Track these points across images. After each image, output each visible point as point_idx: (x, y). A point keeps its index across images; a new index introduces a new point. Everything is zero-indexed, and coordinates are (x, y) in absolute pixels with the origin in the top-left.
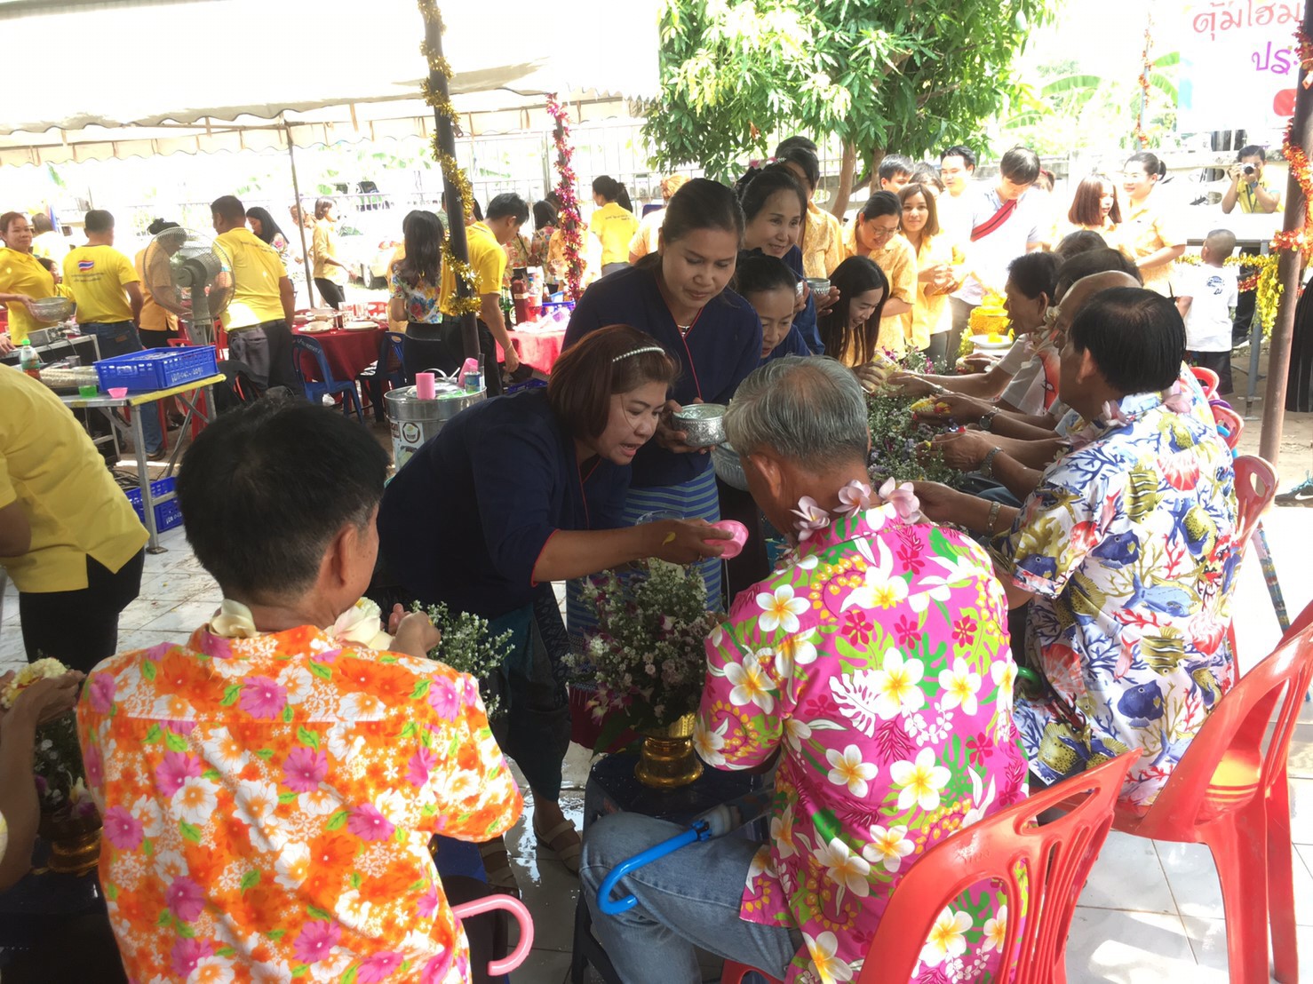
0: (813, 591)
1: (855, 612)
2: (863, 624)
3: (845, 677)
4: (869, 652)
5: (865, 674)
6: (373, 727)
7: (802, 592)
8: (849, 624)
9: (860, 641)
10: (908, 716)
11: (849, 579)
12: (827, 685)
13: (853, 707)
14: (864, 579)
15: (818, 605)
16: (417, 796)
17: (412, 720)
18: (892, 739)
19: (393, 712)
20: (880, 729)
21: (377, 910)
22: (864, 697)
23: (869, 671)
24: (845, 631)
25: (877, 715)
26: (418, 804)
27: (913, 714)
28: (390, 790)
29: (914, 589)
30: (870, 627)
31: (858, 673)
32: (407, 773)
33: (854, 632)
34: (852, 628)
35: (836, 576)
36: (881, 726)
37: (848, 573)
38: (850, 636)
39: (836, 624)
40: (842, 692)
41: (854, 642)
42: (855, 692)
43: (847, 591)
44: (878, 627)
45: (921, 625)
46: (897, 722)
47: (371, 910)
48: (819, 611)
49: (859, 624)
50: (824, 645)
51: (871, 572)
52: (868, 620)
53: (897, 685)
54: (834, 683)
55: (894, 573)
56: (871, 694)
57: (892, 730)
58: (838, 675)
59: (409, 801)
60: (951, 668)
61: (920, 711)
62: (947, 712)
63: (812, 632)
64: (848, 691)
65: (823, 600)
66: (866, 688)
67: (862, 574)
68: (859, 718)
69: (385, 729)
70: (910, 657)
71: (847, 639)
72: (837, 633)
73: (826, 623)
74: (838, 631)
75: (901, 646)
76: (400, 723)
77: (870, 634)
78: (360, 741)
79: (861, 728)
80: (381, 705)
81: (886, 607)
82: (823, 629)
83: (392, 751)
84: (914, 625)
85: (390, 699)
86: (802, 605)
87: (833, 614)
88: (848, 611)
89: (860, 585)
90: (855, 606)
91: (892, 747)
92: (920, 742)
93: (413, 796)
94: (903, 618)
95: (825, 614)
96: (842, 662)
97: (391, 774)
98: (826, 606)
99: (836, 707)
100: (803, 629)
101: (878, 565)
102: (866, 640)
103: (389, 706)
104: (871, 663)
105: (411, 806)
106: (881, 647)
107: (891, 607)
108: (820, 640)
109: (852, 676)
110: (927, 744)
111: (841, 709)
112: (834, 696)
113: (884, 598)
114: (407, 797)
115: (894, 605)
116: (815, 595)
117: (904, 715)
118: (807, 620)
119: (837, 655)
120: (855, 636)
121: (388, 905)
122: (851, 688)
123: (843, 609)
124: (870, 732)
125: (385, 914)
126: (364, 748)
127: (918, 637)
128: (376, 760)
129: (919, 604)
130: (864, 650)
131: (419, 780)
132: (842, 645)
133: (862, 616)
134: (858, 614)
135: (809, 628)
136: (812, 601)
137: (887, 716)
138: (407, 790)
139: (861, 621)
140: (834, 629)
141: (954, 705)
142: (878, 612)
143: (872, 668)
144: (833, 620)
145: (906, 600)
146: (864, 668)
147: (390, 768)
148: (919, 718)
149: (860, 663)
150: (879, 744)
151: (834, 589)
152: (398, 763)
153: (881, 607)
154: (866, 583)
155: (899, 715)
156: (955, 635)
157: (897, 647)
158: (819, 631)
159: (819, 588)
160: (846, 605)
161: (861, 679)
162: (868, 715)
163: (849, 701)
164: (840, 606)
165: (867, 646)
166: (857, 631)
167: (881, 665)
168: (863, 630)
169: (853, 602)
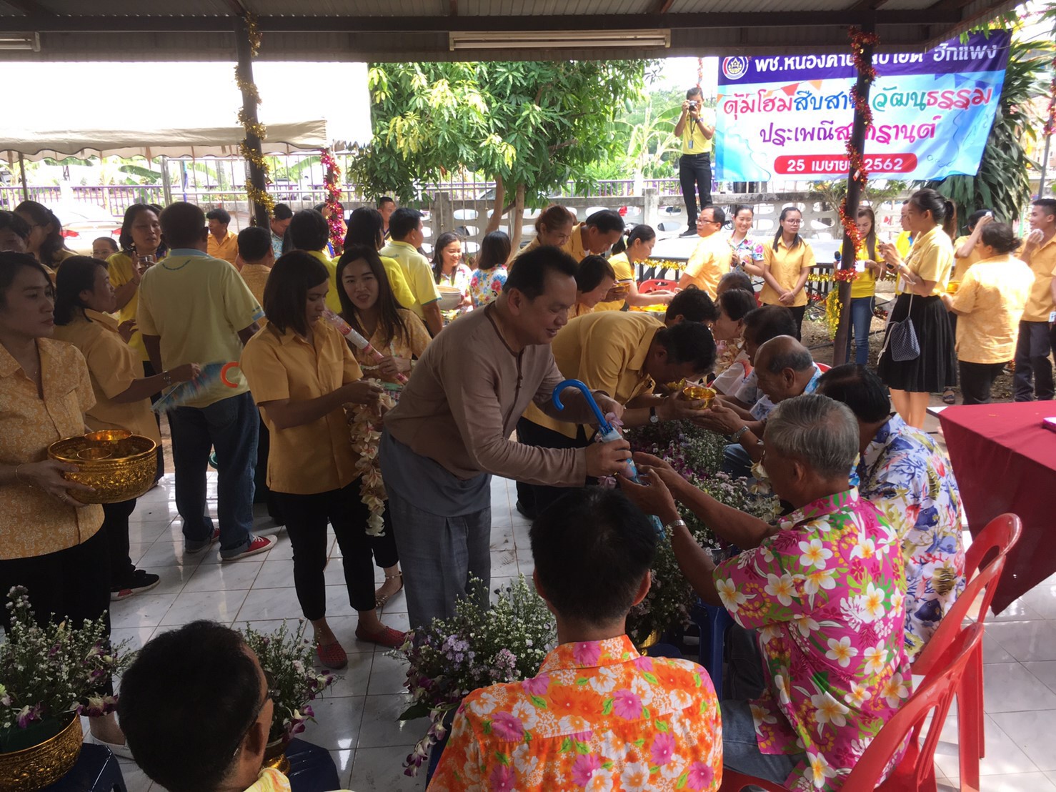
0: (832, 545)
1: (857, 560)
2: (859, 567)
3: (850, 599)
4: (862, 585)
5: (860, 597)
7: (827, 545)
8: (854, 568)
9: (859, 578)
10: (877, 622)
11: (851, 539)
12: (839, 603)
13: (851, 616)
14: (857, 539)
15: (837, 555)
17: (703, 700)
18: (868, 635)
22: (857, 611)
23: (861, 595)
24: (852, 572)
25: (862, 621)
27: (879, 620)
29: (876, 546)
30: (862, 570)
31: (857, 596)
33: (856, 573)
34: (855, 570)
38: (855, 576)
39: (847, 567)
40: (847, 608)
41: (856, 578)
42: (853, 608)
43: (851, 546)
44: (865, 569)
45: (881, 568)
46: (872, 624)
48: (838, 559)
50: (841, 580)
52: (861, 565)
53: (873, 603)
54: (843, 602)
56: (861, 609)
58: (846, 597)
60: (894, 593)
61: (882, 619)
62: (891, 618)
63: (833, 570)
64: (850, 607)
65: (839, 551)
66: (859, 605)
67: (856, 536)
68: (853, 622)
70: (878, 587)
71: (852, 577)
72: (848, 573)
73: (841, 566)
74: (848, 571)
75: (874, 581)
77: (863, 574)
79: (853, 627)
80: (688, 695)
81: (867, 557)
82: (840, 569)
84: (878, 568)
86: (828, 554)
87: (846, 561)
88: (853, 559)
89: (857, 544)
90: (856, 557)
91: (867, 639)
92: (880, 636)
95: (841, 561)
96: (849, 590)
98: (842, 556)
99: (841, 615)
101: (861, 530)
102: (861, 577)
104: (863, 591)
106: (866, 582)
107: (869, 557)
108: (838, 576)
109: (854, 598)
110: (883, 637)
111: (844, 617)
112: (843, 609)
113: (866, 552)
115: (871, 556)
116: (835, 549)
118: (831, 563)
119: (847, 585)
120: (857, 575)
122: (851, 605)
123: (851, 559)
124: (857, 630)
127: (880, 574)
130: (860, 583)
132: (850, 581)
133: (860, 563)
135: (831, 568)
136: (833, 552)
137: (868, 621)
140: (846, 570)
142: (864, 560)
143: (863, 594)
144: (846, 565)
145: (874, 553)
146: (859, 594)
148: (882, 622)
149: (857, 591)
150: (861, 638)
151: (844, 546)
153: (865, 557)
155: (873, 621)
157: (872, 581)
158: (837, 571)
159: (836, 543)
160: (852, 556)
161: (857, 601)
162: (857, 621)
163: (849, 613)
164: (849, 556)
165: (862, 581)
166: (858, 572)
167: (866, 592)
168: (860, 571)
169: (855, 554)
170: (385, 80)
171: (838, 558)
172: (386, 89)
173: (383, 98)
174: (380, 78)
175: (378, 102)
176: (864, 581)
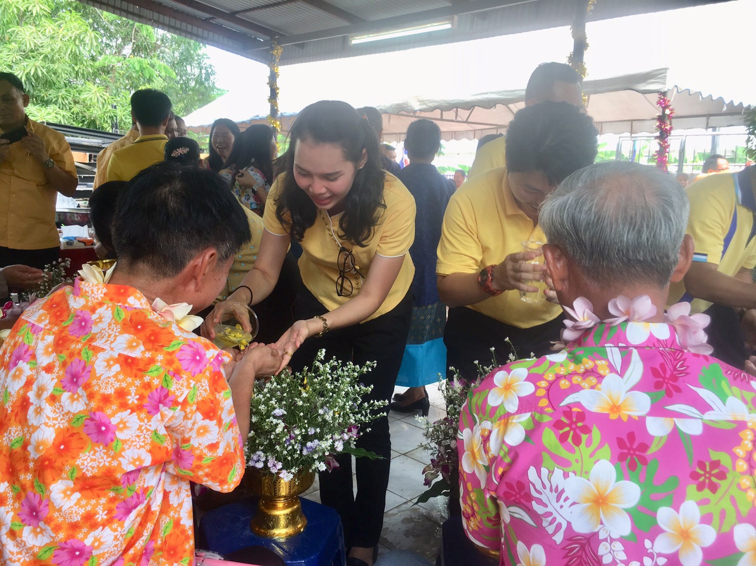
0: (544, 379)
1: (575, 410)
2: (580, 424)
3: (544, 471)
4: (577, 455)
5: (566, 475)
6: (130, 361)
7: (533, 378)
8: (564, 419)
9: (570, 440)
10: (606, 540)
11: (584, 379)
12: (525, 473)
13: (546, 506)
14: (600, 382)
15: (542, 392)
16: (149, 421)
17: (159, 364)
18: (580, 557)
19: (148, 355)
20: (570, 539)
21: (84, 502)
22: (558, 500)
23: (571, 474)
24: (557, 425)
25: (569, 524)
26: (148, 427)
27: (612, 540)
28: (129, 411)
29: (657, 410)
30: (586, 430)
31: (558, 472)
32: (146, 402)
33: (567, 429)
34: (566, 425)
35: (574, 373)
36: (571, 536)
37: (587, 373)
38: (561, 432)
39: (551, 415)
40: (539, 486)
41: (563, 439)
42: (551, 490)
43: (575, 388)
44: (596, 434)
45: (653, 449)
46: (591, 540)
47: (79, 500)
49: (576, 423)
50: (533, 432)
51: (611, 379)
52: (587, 423)
54: (532, 473)
55: (638, 387)
56: (567, 499)
57: (583, 547)
58: (538, 466)
59: (142, 424)
60: (676, 508)
61: (622, 540)
62: (659, 555)
63: (526, 416)
64: (544, 486)
65: (548, 390)
66: (563, 491)
67: (600, 378)
68: (550, 519)
69: (138, 365)
70: (627, 478)
71: (556, 434)
72: (548, 424)
73: (541, 411)
74: (550, 422)
75: (619, 463)
76: (150, 364)
77: (584, 437)
78: (117, 368)
79: (550, 529)
80: (142, 348)
81: (613, 417)
82: (537, 416)
83: (138, 382)
84: (644, 447)
85: (150, 346)
86: (528, 389)
87: (551, 404)
88: (569, 406)
89: (593, 387)
90: (578, 404)
93: (146, 421)
94: (631, 436)
95: (544, 403)
96: (545, 454)
97: (132, 399)
98: (548, 396)
99: (529, 498)
100: (521, 410)
102: (577, 441)
103: (147, 350)
104: (575, 466)
105: (143, 428)
106: (592, 455)
107: (619, 419)
108: (531, 426)
109: (551, 472)
111: (534, 503)
112: (531, 486)
113: (615, 408)
114: (141, 420)
115: (625, 419)
116: (544, 384)
117: (601, 536)
118: (527, 404)
120: (567, 434)
121: (93, 502)
122: (548, 484)
124: (559, 538)
125: (89, 508)
126: (118, 373)
128: (124, 385)
129: (658, 428)
130: (572, 451)
131: (154, 411)
132: (549, 438)
133: (583, 415)
134: (578, 412)
135: (525, 412)
136: (537, 388)
137: (582, 527)
138: (143, 415)
139: (578, 421)
140: (547, 419)
141: (669, 551)
142: (602, 419)
143: (575, 473)
144: (549, 410)
145: (642, 420)
146: (566, 470)
147: (133, 394)
148: (618, 546)
149: (563, 463)
150: (566, 556)
151: (564, 384)
152: (140, 393)
153: (608, 415)
154: (599, 386)
155: (595, 535)
156: (694, 476)
157: (612, 461)
158: (533, 417)
162: (559, 519)
163: (543, 498)
164: (563, 399)
165: (576, 448)
166: (571, 429)
167: (586, 473)
168: (578, 431)
169: (577, 400)
171: (541, 398)
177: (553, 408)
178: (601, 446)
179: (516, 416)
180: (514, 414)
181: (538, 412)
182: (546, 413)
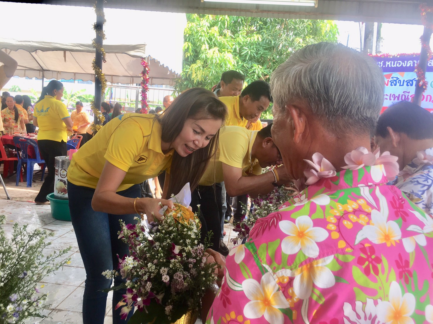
0: (330, 223)
1: (367, 245)
2: (373, 257)
3: (358, 304)
4: (379, 283)
5: (376, 303)
7: (320, 223)
8: (363, 255)
9: (372, 272)
11: (358, 217)
12: (341, 310)
14: (370, 218)
15: (336, 235)
23: (379, 301)
24: (360, 262)
30: (378, 260)
31: (370, 302)
33: (367, 263)
34: (365, 260)
35: (347, 213)
37: (356, 212)
38: (364, 267)
39: (352, 254)
40: (354, 318)
41: (367, 272)
42: (365, 319)
43: (358, 227)
44: (384, 261)
45: (411, 263)
48: (336, 241)
49: (370, 256)
50: (341, 273)
51: (374, 213)
52: (377, 254)
53: (397, 315)
54: (347, 309)
55: (390, 218)
56: (379, 322)
58: (352, 301)
63: (330, 259)
64: (359, 317)
65: (339, 232)
66: (376, 317)
67: (368, 215)
70: (407, 291)
71: (361, 269)
72: (353, 263)
73: (343, 252)
74: (354, 260)
75: (400, 281)
77: (379, 266)
81: (389, 245)
82: (341, 257)
84: (407, 263)
86: (322, 234)
87: (349, 244)
88: (362, 243)
89: (368, 223)
90: (366, 240)
94: (400, 256)
95: (342, 244)
96: (356, 289)
98: (342, 237)
100: (322, 255)
101: (379, 210)
102: (376, 272)
104: (380, 293)
106: (387, 280)
107: (392, 245)
108: (338, 267)
109: (364, 303)
112: (345, 320)
113: (387, 237)
115: (394, 244)
116: (332, 227)
118: (327, 247)
119: (353, 282)
120: (368, 267)
122: (362, 315)
123: (357, 242)
129: (409, 246)
130: (375, 281)
132: (357, 274)
133: (373, 249)
134: (369, 247)
135: (328, 255)
136: (330, 231)
139: (371, 254)
140: (350, 258)
143: (381, 299)
144: (349, 250)
145: (401, 241)
146: (375, 298)
149: (371, 293)
151: (347, 224)
153: (385, 244)
154: (371, 222)
157: (398, 281)
158: (336, 258)
159: (334, 220)
160: (359, 238)
161: (370, 308)
164: (355, 239)
165: (377, 277)
166: (370, 262)
167: (387, 296)
168: (374, 262)
169: (364, 237)
170: (190, 47)
172: (190, 51)
173: (189, 55)
174: (189, 46)
175: (186, 57)
176: (382, 277)
177: (351, 248)
178: (390, 271)
179: (320, 260)
180: (316, 259)
181: (340, 253)
182: (347, 253)
